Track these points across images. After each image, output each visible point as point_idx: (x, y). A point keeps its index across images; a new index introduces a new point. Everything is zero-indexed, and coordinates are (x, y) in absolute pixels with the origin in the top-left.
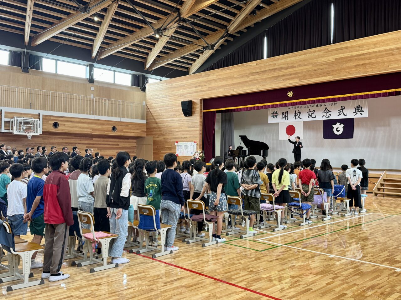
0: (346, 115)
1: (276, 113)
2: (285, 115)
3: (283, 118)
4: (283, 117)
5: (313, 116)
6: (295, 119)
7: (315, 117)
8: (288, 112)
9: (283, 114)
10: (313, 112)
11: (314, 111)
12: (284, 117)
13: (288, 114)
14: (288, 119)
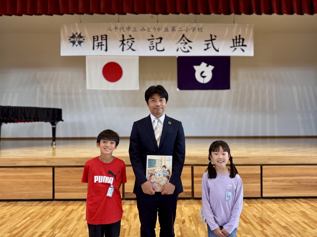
0: (218, 51)
1: (80, 36)
2: (100, 41)
3: (96, 48)
4: (96, 44)
5: (160, 47)
6: (123, 50)
7: (163, 50)
8: (106, 36)
9: (95, 38)
10: (159, 41)
11: (161, 39)
12: (98, 46)
13: (106, 39)
14: (106, 50)
